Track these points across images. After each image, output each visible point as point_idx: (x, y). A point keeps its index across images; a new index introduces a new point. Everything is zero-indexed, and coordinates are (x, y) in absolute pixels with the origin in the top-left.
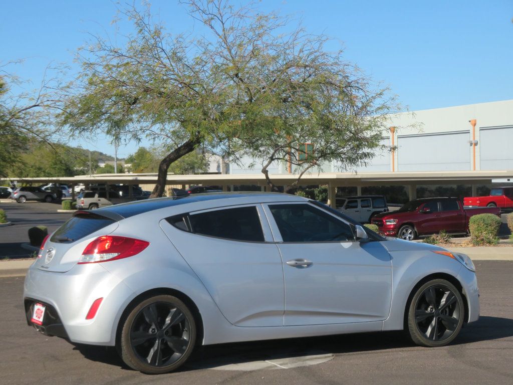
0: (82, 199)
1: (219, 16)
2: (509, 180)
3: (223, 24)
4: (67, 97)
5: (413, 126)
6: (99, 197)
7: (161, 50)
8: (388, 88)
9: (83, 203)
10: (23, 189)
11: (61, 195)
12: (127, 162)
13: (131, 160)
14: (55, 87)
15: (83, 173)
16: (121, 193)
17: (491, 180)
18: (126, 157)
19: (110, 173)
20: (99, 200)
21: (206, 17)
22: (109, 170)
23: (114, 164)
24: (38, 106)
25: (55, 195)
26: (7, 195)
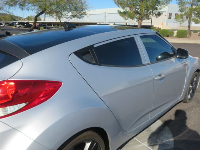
6: (21, 25)
9: (18, 26)
10: (5, 23)
13: (27, 18)
15: (18, 20)
16: (25, 24)
18: (26, 18)
25: (12, 24)
26: (2, 24)
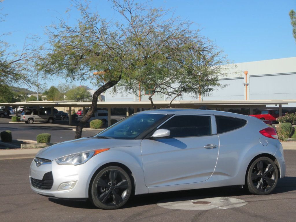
0: (24, 115)
1: (129, 9)
2: (276, 105)
3: (131, 14)
4: (36, 55)
5: (236, 73)
6: (34, 114)
7: (97, 28)
8: (221, 51)
9: (24, 118)
11: (9, 113)
12: (44, 94)
13: (46, 93)
14: (31, 49)
16: (46, 112)
17: (266, 105)
18: (44, 91)
19: (35, 100)
20: (34, 116)
21: (121, 9)
22: (34, 99)
23: (37, 96)
24: (21, 60)
